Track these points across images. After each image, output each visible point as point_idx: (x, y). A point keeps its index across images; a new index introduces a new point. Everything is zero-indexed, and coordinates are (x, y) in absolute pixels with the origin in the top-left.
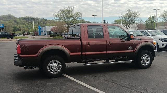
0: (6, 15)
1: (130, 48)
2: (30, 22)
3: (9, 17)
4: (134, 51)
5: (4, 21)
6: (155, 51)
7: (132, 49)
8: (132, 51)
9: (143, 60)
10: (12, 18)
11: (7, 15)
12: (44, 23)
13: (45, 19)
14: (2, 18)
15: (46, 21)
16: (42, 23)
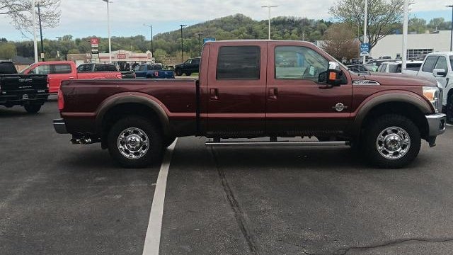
0: (231, 16)
1: (340, 106)
2: (286, 30)
3: (239, 20)
4: (353, 114)
5: (226, 30)
6: (429, 119)
7: (344, 111)
8: (347, 115)
9: (385, 142)
10: (245, 23)
11: (234, 16)
12: (322, 34)
13: (327, 21)
14: (221, 24)
15: (328, 26)
16: (316, 32)
